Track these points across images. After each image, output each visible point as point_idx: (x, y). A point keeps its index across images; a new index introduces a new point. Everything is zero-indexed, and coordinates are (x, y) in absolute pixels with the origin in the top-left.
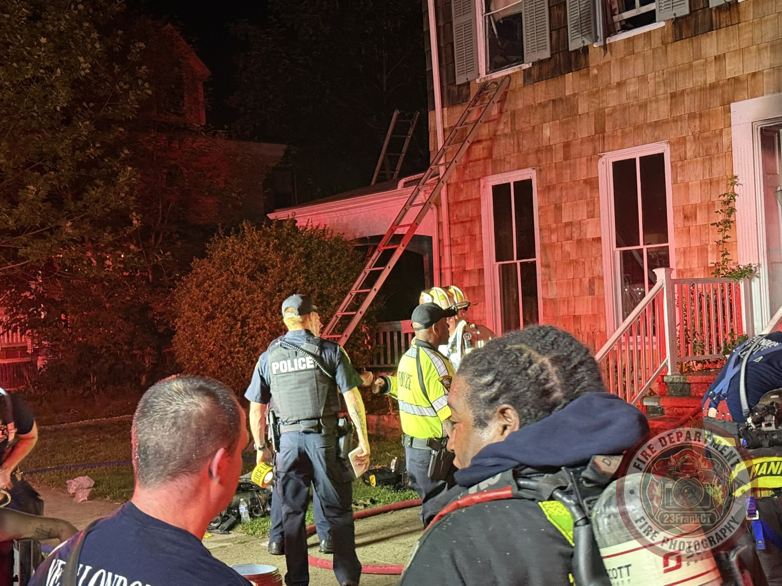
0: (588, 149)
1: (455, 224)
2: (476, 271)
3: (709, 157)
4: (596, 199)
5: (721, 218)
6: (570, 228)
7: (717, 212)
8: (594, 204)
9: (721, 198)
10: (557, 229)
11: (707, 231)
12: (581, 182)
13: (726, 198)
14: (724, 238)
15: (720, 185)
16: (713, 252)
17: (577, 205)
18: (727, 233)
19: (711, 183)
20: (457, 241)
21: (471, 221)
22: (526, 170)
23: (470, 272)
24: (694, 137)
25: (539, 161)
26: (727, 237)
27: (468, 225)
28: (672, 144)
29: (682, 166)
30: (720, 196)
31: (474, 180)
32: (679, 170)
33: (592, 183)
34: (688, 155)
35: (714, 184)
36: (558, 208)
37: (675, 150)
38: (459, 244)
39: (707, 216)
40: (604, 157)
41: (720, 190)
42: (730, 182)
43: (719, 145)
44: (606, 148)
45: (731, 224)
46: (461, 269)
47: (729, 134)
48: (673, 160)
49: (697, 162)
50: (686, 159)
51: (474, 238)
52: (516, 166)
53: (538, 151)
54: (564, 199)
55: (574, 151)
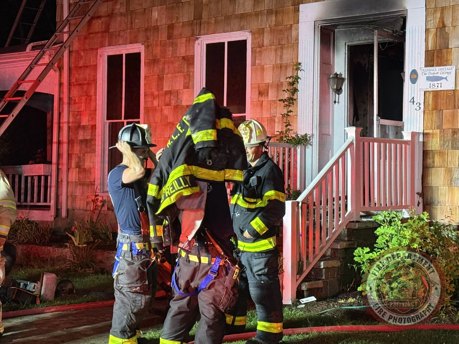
0: (187, 31)
1: (74, 85)
2: (90, 127)
3: (281, 47)
4: (191, 73)
5: (286, 95)
6: (169, 96)
7: (284, 90)
8: (190, 77)
9: (288, 80)
10: (158, 96)
11: (276, 105)
12: (181, 58)
13: (291, 80)
14: (288, 112)
15: (288, 69)
16: (278, 122)
17: (176, 77)
18: (290, 109)
19: (281, 67)
20: (75, 100)
21: (88, 84)
22: (136, 44)
23: (84, 127)
24: (271, 29)
25: (148, 39)
26: (291, 111)
27: (85, 87)
28: (253, 33)
29: (260, 52)
30: (287, 78)
31: (92, 49)
32: (257, 55)
33: (189, 60)
34: (265, 43)
35: (283, 68)
36: (160, 79)
37: (255, 39)
38: (76, 103)
39: (276, 93)
40: (200, 39)
41: (287, 74)
42: (295, 67)
43: (289, 37)
44: (202, 31)
45: (294, 101)
46: (76, 124)
47: (297, 29)
48: (253, 47)
49: (271, 50)
50: (263, 46)
51: (90, 98)
52: (128, 41)
53: (146, 30)
54: (166, 71)
55: (176, 32)
